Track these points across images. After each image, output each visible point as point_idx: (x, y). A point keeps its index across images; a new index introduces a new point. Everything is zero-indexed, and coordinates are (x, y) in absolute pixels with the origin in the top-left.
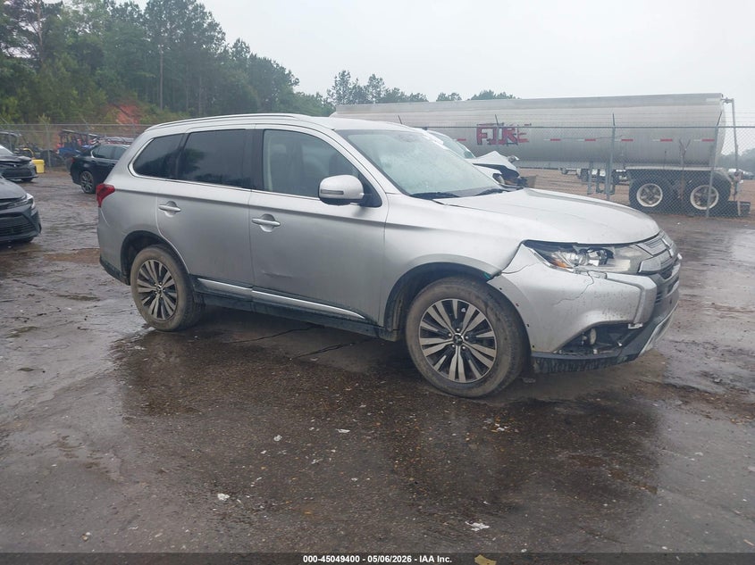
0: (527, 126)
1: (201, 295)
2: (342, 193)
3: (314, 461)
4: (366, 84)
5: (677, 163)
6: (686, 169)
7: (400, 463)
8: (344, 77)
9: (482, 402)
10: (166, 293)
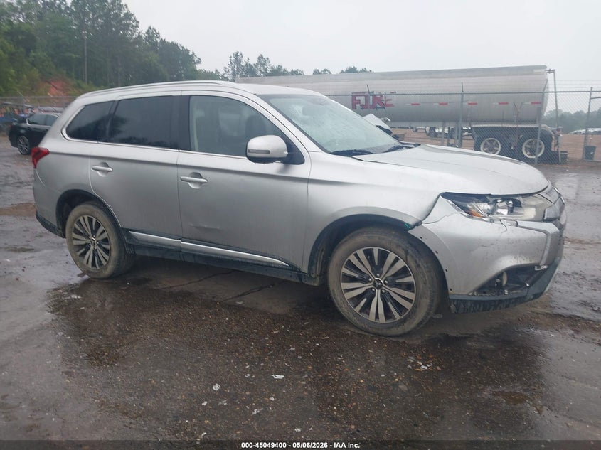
0: (392, 93)
1: (134, 247)
2: (268, 152)
3: (256, 412)
4: (256, 62)
5: (511, 121)
6: (519, 126)
7: (339, 409)
8: (237, 58)
9: (401, 340)
10: (99, 245)
